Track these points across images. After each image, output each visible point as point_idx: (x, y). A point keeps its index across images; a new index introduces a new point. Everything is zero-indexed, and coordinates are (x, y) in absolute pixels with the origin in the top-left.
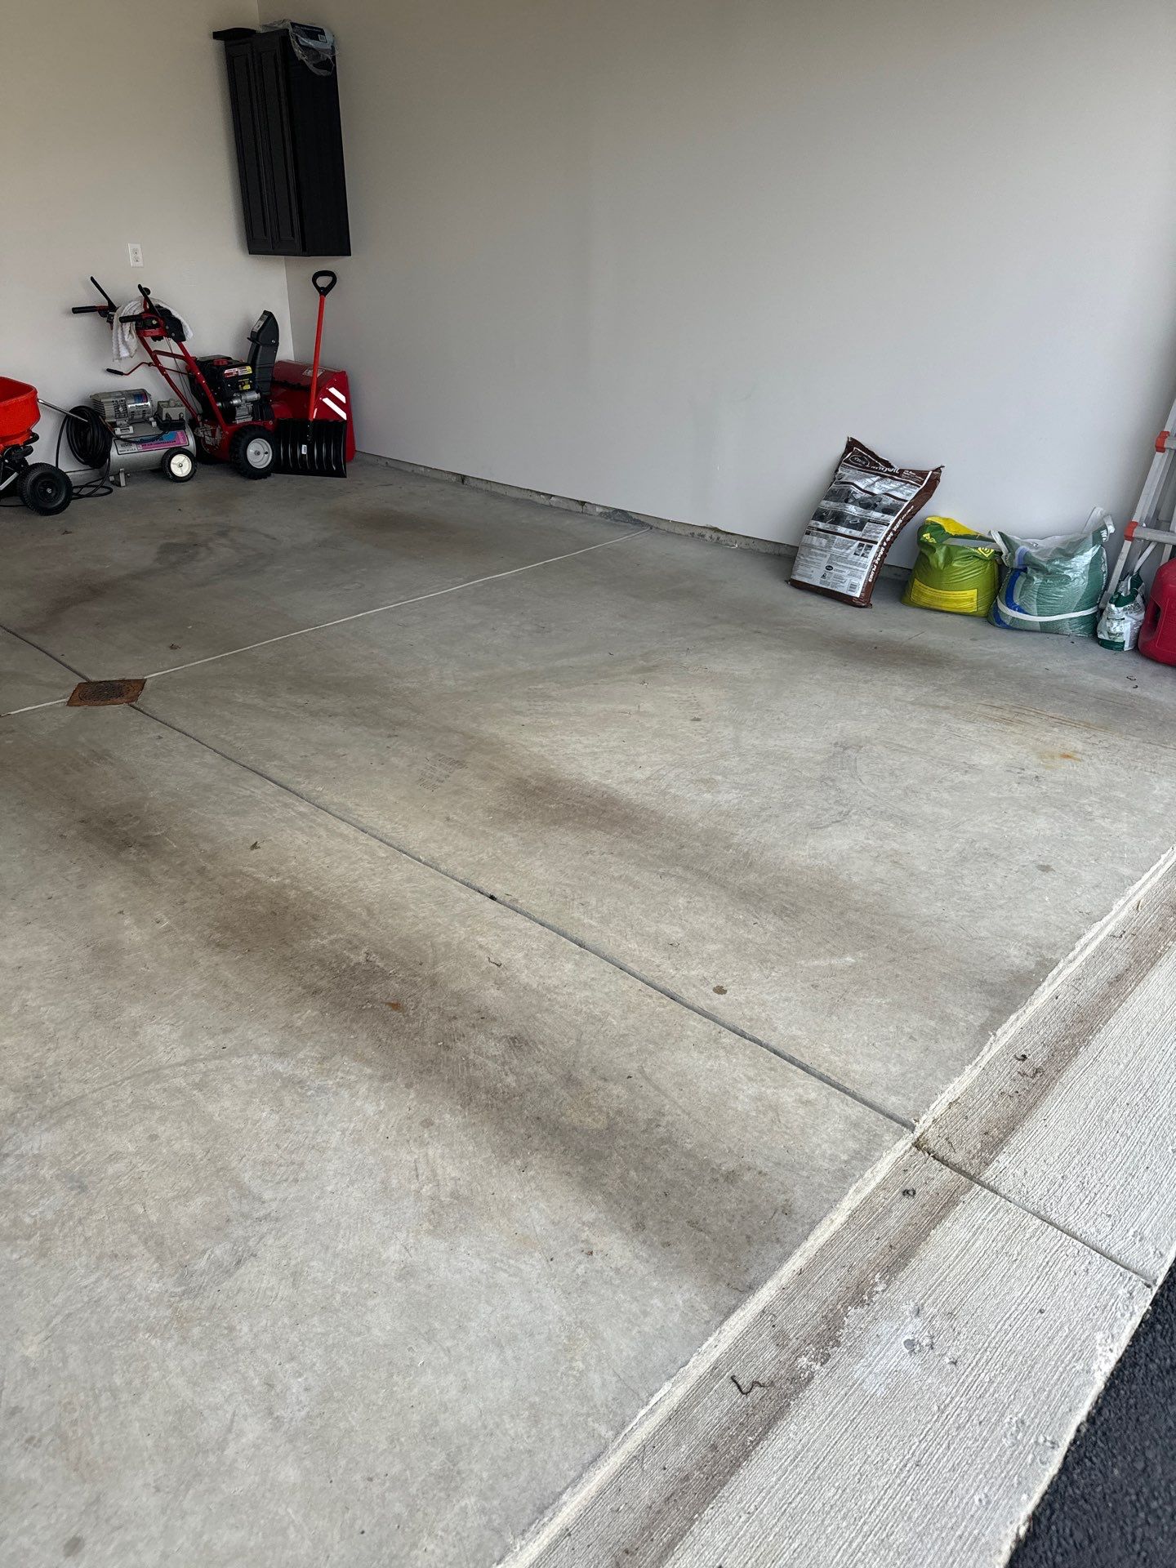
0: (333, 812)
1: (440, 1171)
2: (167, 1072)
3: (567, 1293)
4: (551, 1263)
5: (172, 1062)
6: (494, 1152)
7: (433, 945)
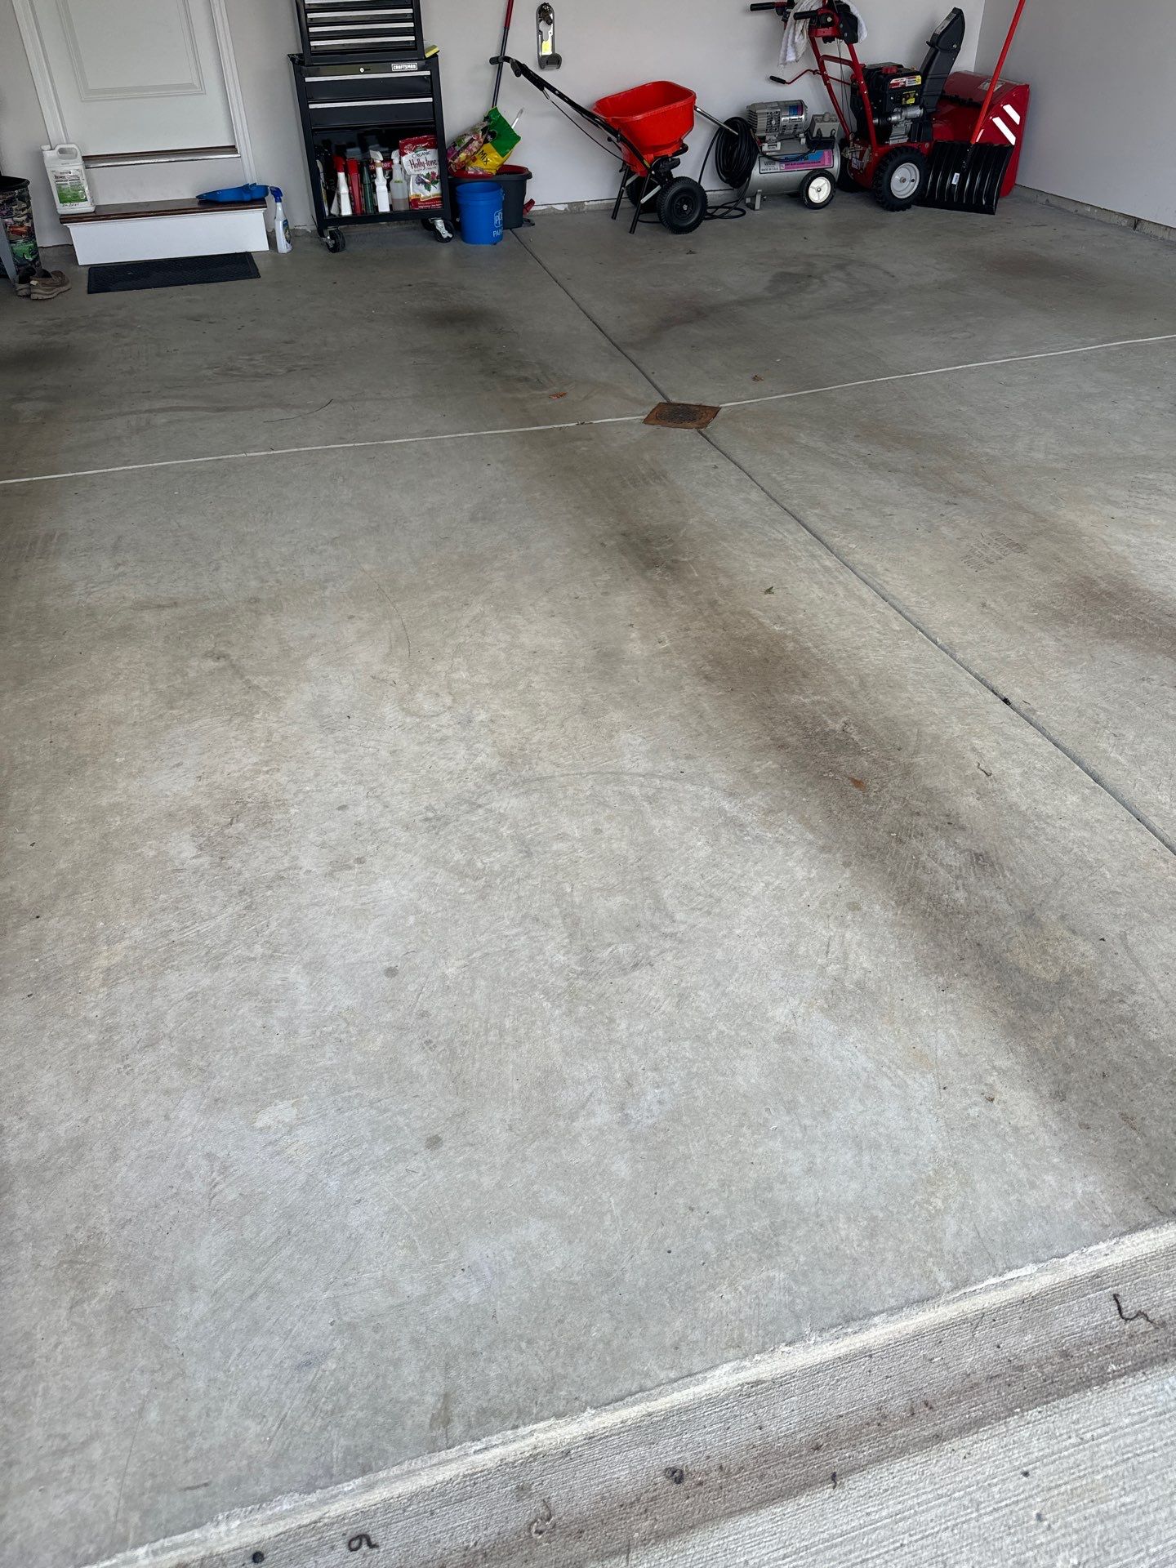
0: (858, 572)
1: (852, 956)
2: (626, 778)
3: (950, 1129)
4: (942, 1091)
5: (634, 770)
6: (917, 959)
7: (919, 734)
